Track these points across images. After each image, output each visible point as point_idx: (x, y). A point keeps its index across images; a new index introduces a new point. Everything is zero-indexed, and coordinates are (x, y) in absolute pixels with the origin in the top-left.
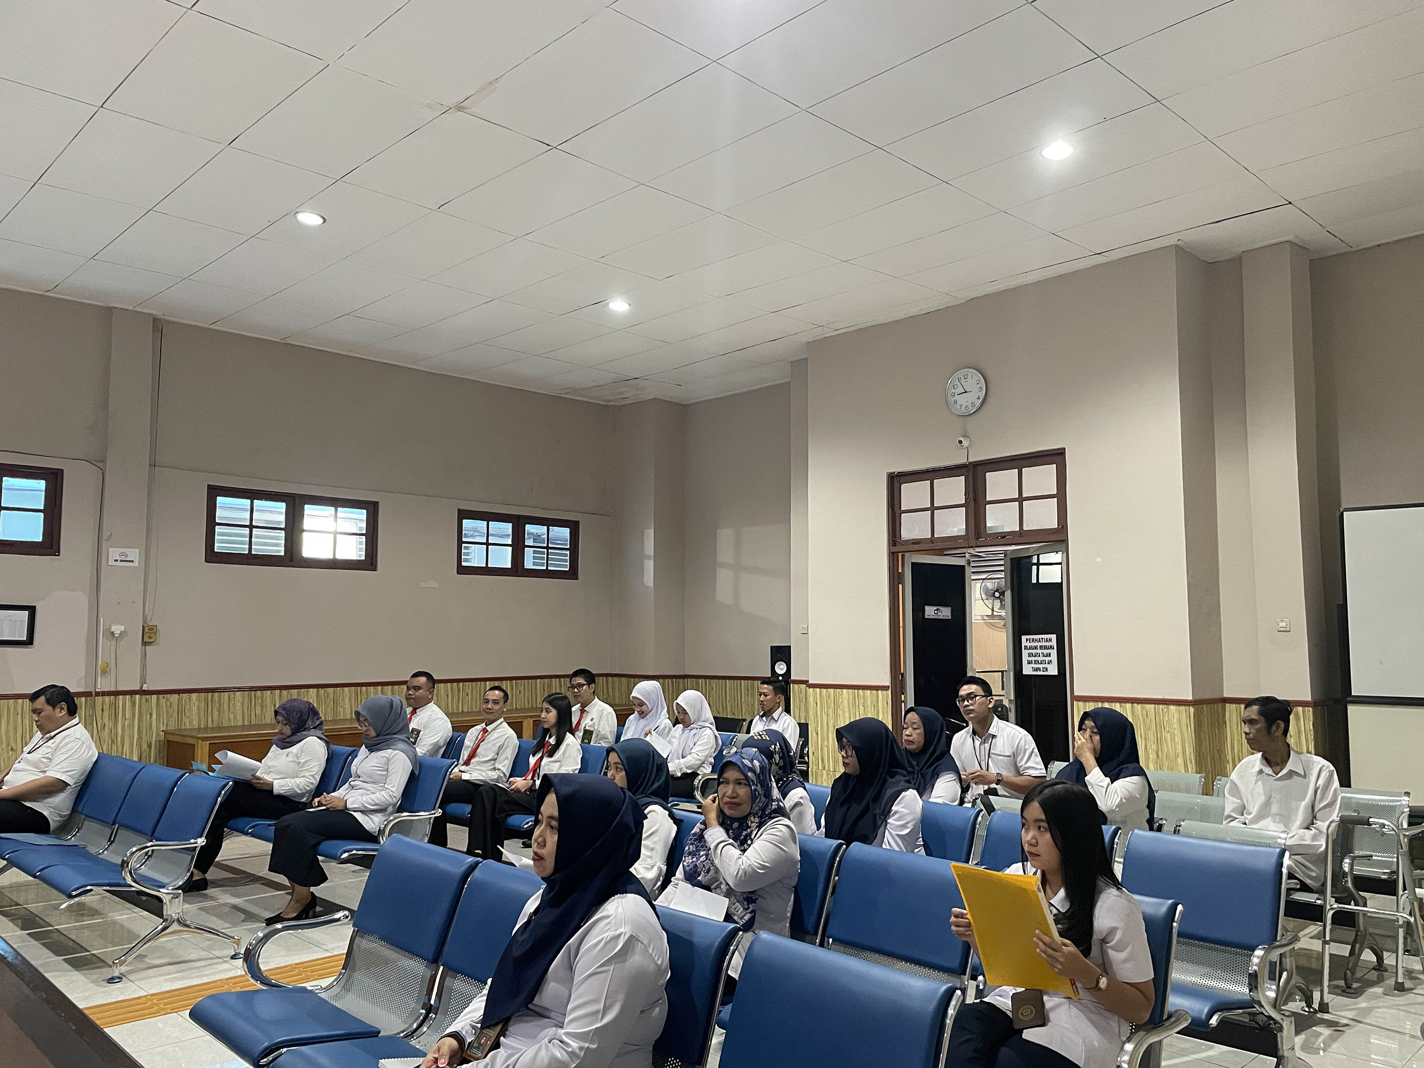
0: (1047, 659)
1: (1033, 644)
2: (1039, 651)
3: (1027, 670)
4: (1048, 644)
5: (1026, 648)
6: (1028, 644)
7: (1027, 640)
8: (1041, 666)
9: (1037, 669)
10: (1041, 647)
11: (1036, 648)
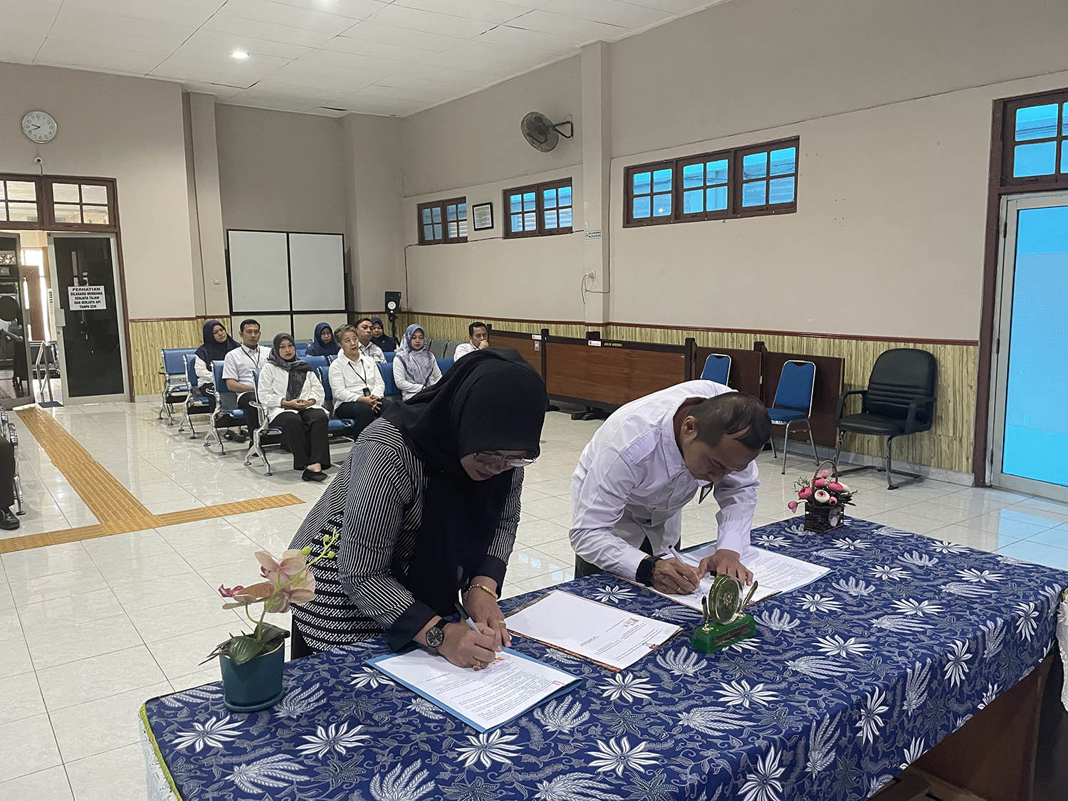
0: (95, 300)
1: (80, 292)
2: (88, 296)
3: (73, 307)
4: (98, 291)
5: (72, 294)
6: (75, 292)
7: (74, 290)
8: (89, 305)
9: (85, 307)
10: (88, 294)
11: (83, 294)
